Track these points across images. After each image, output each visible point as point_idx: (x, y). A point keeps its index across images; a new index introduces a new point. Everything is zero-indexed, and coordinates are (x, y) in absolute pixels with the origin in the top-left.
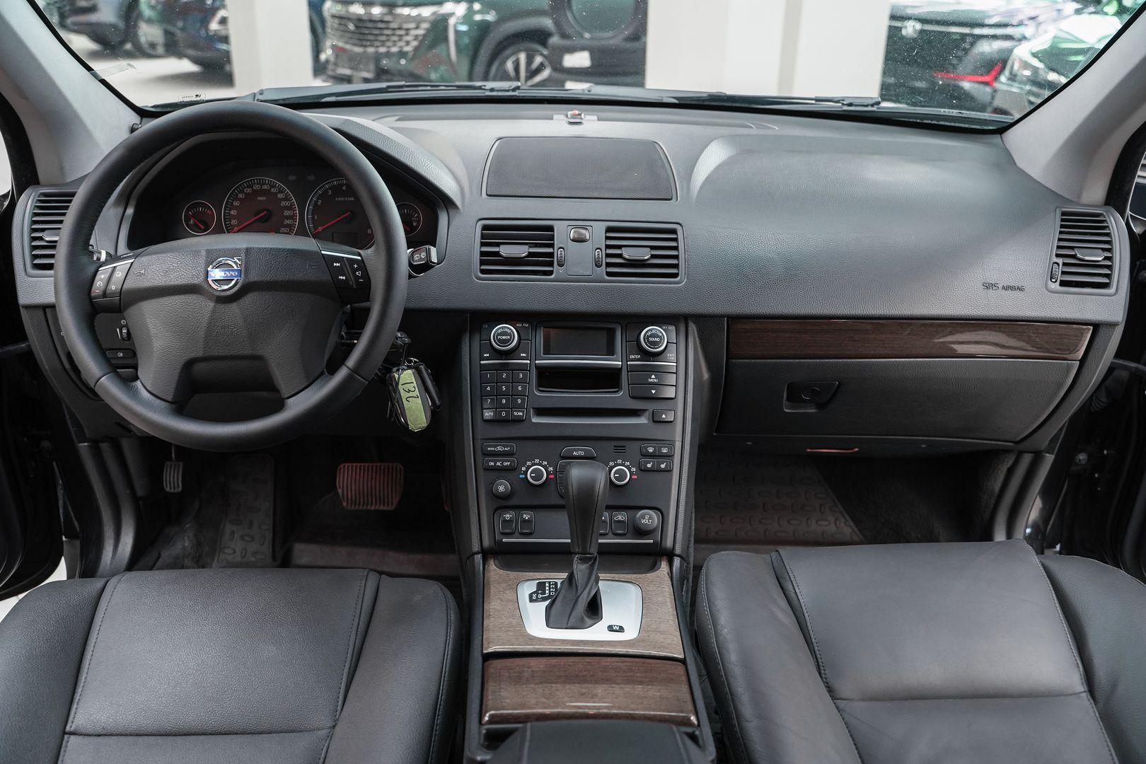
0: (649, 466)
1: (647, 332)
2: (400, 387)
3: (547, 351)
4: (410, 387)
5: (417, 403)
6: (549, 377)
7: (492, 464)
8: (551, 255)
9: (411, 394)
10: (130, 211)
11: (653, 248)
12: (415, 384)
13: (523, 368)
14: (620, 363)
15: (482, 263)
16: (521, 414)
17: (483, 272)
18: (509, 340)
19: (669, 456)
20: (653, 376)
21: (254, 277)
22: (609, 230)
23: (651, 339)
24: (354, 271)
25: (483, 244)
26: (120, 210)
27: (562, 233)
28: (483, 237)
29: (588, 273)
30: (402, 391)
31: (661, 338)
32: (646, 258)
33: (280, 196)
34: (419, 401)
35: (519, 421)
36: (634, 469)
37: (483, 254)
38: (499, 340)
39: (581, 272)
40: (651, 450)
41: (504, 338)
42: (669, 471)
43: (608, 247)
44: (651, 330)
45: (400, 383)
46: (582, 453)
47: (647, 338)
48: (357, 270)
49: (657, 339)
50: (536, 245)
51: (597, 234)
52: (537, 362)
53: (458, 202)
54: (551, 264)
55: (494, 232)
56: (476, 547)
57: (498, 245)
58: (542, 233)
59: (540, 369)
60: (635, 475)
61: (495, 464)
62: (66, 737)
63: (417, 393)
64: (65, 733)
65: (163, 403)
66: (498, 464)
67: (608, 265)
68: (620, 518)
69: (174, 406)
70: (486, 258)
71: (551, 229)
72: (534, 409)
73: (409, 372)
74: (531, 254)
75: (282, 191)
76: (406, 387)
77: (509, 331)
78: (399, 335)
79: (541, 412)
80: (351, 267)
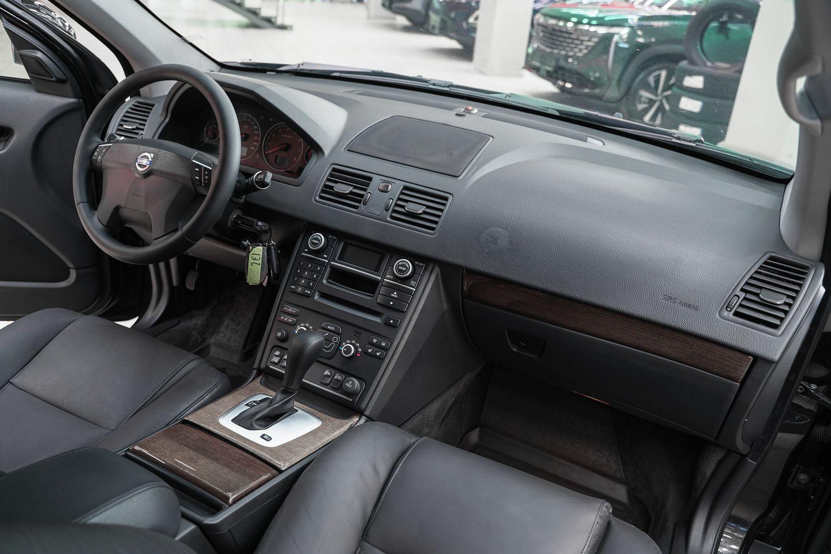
0: (378, 354)
1: (400, 262)
2: (250, 255)
3: (341, 258)
4: (257, 257)
5: (257, 268)
6: (338, 276)
7: (283, 318)
8: (362, 196)
9: (256, 261)
10: (167, 120)
11: (428, 207)
12: (261, 256)
13: (322, 264)
14: (380, 278)
15: (323, 191)
16: (309, 292)
17: (321, 197)
18: (316, 244)
19: (386, 349)
20: (395, 293)
21: (156, 167)
22: (405, 188)
23: (400, 268)
24: (205, 175)
25: (328, 180)
26: (163, 118)
27: (376, 182)
28: (331, 175)
29: (378, 213)
30: (250, 258)
31: (408, 269)
32: (419, 212)
33: (255, 127)
34: (260, 267)
35: (307, 296)
36: (360, 350)
37: (326, 186)
38: (312, 242)
39: (374, 212)
40: (375, 341)
41: (315, 241)
42: (382, 359)
43: (399, 199)
44: (403, 261)
45: (252, 252)
46: (333, 329)
47: (398, 266)
48: (206, 175)
49: (404, 269)
50: (355, 187)
51: (395, 189)
52: (332, 263)
53: (327, 152)
54: (359, 202)
55: (338, 174)
56: (256, 366)
57: (336, 182)
58: (363, 180)
59: (333, 268)
60: (359, 353)
61: (284, 318)
62: (8, 383)
63: (260, 261)
64: (8, 382)
66: (286, 319)
67: (394, 211)
68: (339, 378)
69: (107, 229)
70: (327, 189)
71: (370, 179)
72: (319, 292)
73: (261, 248)
74: (351, 193)
75: (256, 125)
76: (254, 256)
77: (320, 238)
78: (260, 224)
79: (323, 295)
80: (204, 173)
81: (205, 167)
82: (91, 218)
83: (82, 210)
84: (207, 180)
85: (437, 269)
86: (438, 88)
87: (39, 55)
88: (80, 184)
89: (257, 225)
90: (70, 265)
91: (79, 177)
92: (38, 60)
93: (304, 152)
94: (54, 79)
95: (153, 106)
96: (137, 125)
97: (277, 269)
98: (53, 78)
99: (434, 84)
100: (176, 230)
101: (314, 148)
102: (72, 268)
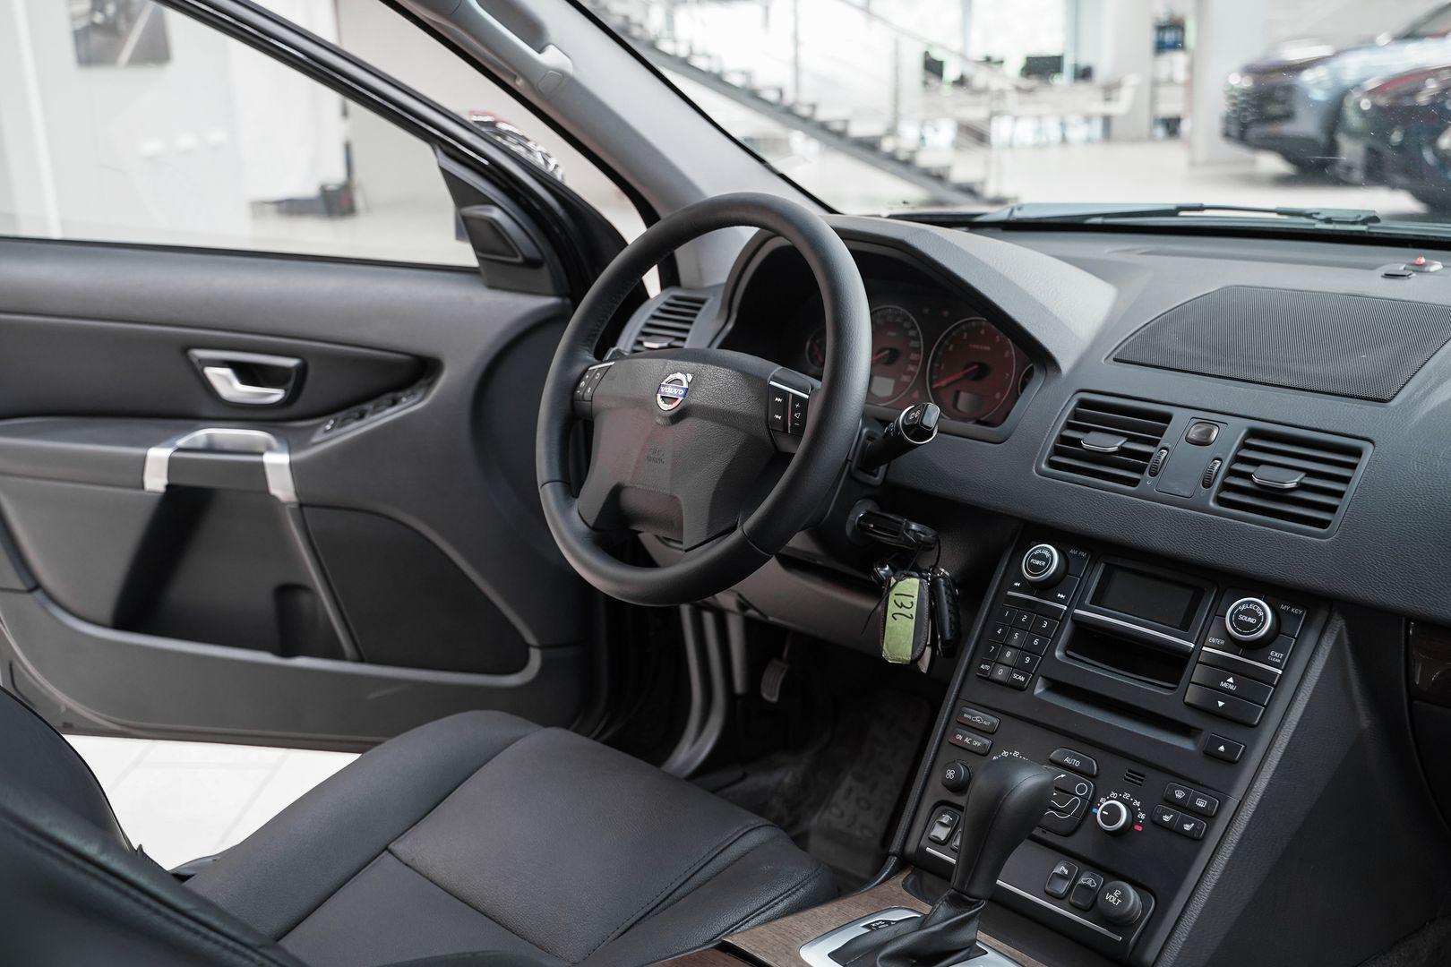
0: (1187, 827)
1: (1241, 604)
2: (892, 597)
3: (1099, 600)
4: (907, 603)
5: (907, 626)
6: (1091, 640)
7: (960, 737)
8: (1147, 456)
9: (903, 611)
10: (730, 326)
11: (1310, 473)
12: (915, 600)
13: (1053, 614)
14: (1193, 646)
15: (1057, 451)
16: (1022, 679)
17: (1052, 464)
18: (1040, 568)
19: (1208, 817)
20: (1231, 680)
21: (698, 399)
22: (1253, 433)
23: (1241, 617)
24: (794, 412)
25: (1069, 426)
26: (721, 323)
27: (1182, 425)
28: (1075, 415)
29: (1186, 494)
30: (891, 603)
31: (1261, 621)
32: (1288, 486)
33: (912, 333)
34: (912, 623)
35: (1018, 687)
36: (1142, 816)
37: (1063, 439)
38: (1031, 564)
39: (1176, 490)
40: (1179, 795)
41: (1038, 562)
42: (1196, 840)
43: (1238, 459)
44: (1249, 603)
45: (896, 590)
46: (1077, 763)
47: (1236, 613)
48: (798, 412)
49: (1252, 620)
50: (1132, 439)
51: (1229, 436)
52: (1077, 611)
53: (1066, 363)
54: (1141, 470)
55: (1092, 412)
56: (895, 847)
57: (1087, 430)
58: (1149, 422)
59: (1082, 626)
60: (1140, 825)
61: (964, 739)
62: (386, 852)
63: (913, 611)
64: (386, 848)
65: (585, 526)
66: (967, 740)
67: (1226, 487)
68: (1089, 883)
69: (594, 533)
70: (1066, 446)
71: (1167, 418)
72: (1043, 677)
73: (916, 581)
74: (1122, 451)
75: (914, 328)
76: (900, 599)
77: (1047, 555)
78: (914, 526)
79: (1055, 686)
80: (793, 406)
81: (794, 395)
82: (565, 512)
83: (549, 496)
84: (797, 421)
85: (1339, 623)
86: (1338, 227)
87: (496, 214)
88: (549, 444)
89: (908, 530)
90: (530, 638)
91: (549, 430)
92: (493, 225)
93: (1018, 375)
94: (520, 259)
95: (702, 302)
96: (670, 341)
97: (951, 631)
98: (516, 256)
99: (1328, 221)
100: (732, 529)
101: (1037, 357)
102: (534, 647)
